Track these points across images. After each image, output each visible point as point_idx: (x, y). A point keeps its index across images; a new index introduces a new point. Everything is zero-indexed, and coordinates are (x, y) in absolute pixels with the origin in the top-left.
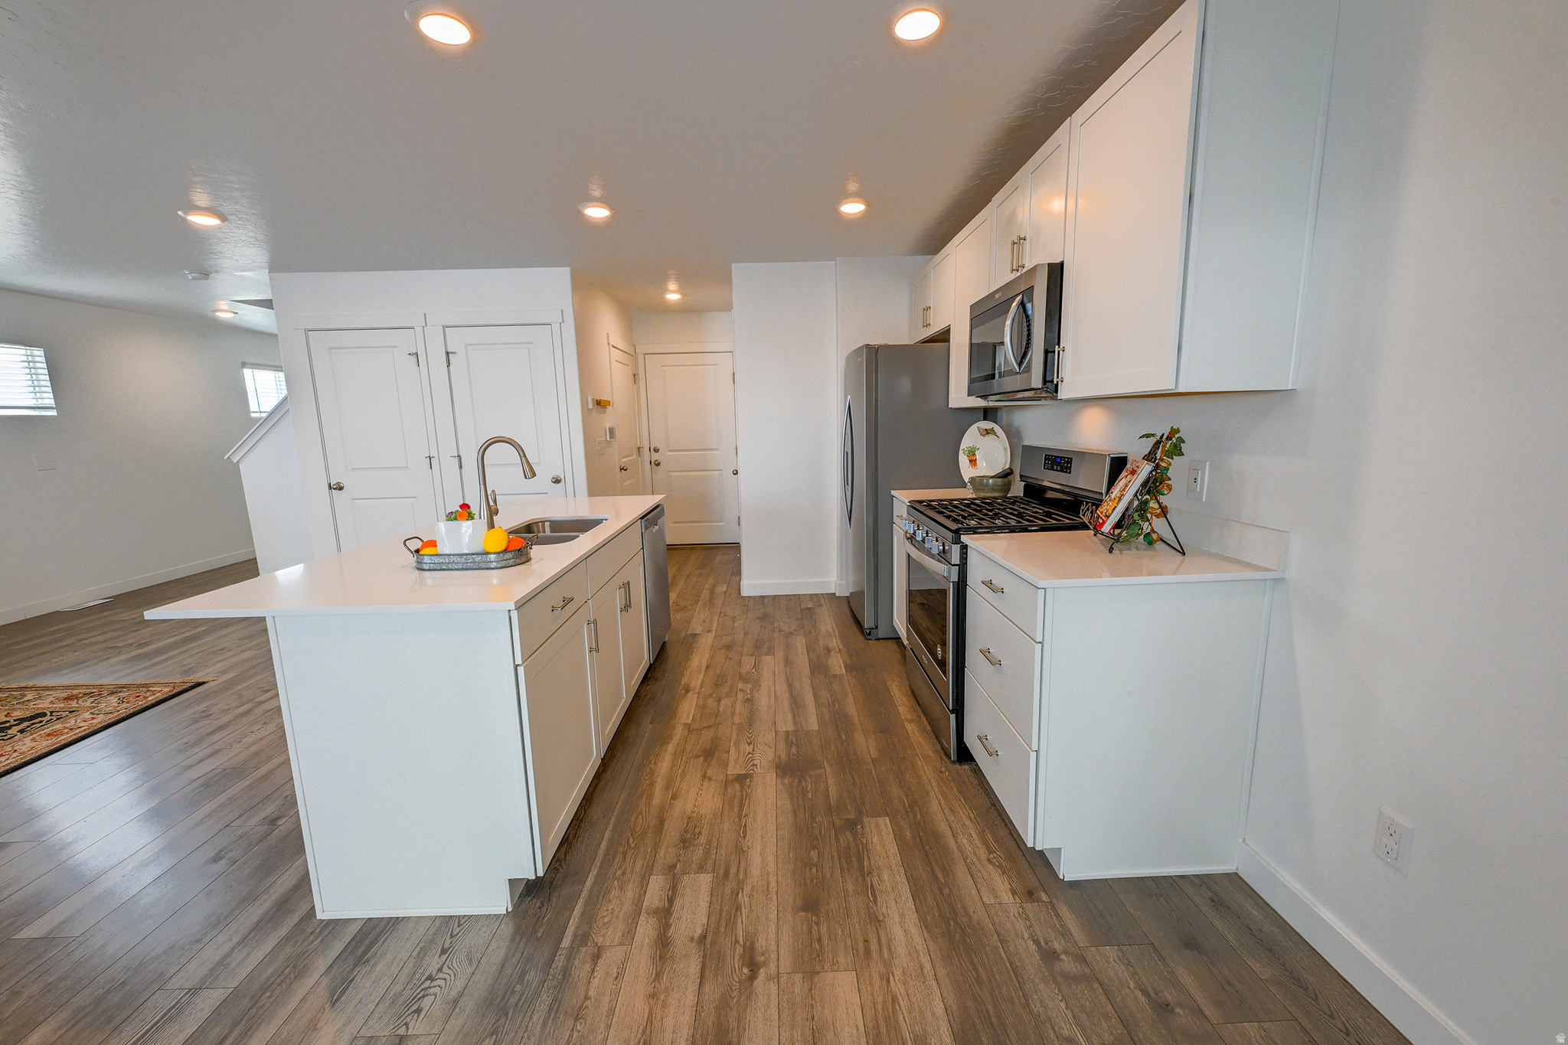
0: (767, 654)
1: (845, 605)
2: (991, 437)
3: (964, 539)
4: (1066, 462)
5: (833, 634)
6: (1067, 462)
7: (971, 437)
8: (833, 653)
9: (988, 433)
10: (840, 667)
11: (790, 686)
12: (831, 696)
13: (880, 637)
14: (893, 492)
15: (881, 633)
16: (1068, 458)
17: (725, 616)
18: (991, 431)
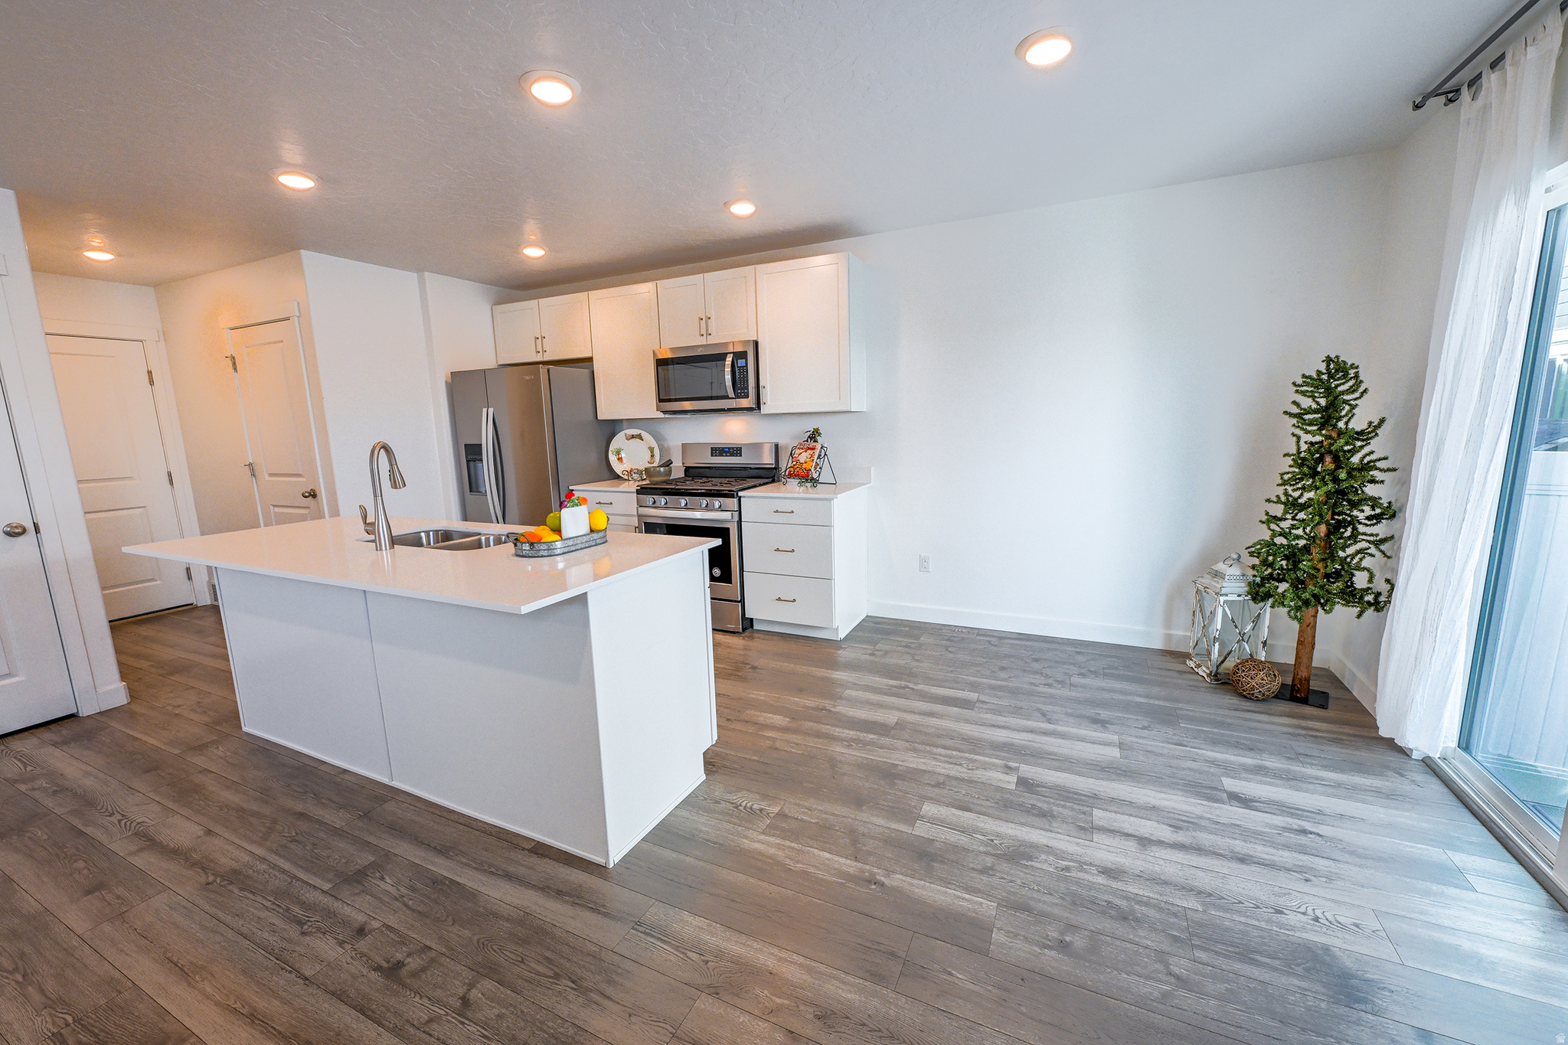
2: (636, 440)
3: (742, 493)
4: (735, 450)
6: (737, 450)
7: (619, 441)
9: (633, 438)
16: (737, 448)
18: (640, 437)
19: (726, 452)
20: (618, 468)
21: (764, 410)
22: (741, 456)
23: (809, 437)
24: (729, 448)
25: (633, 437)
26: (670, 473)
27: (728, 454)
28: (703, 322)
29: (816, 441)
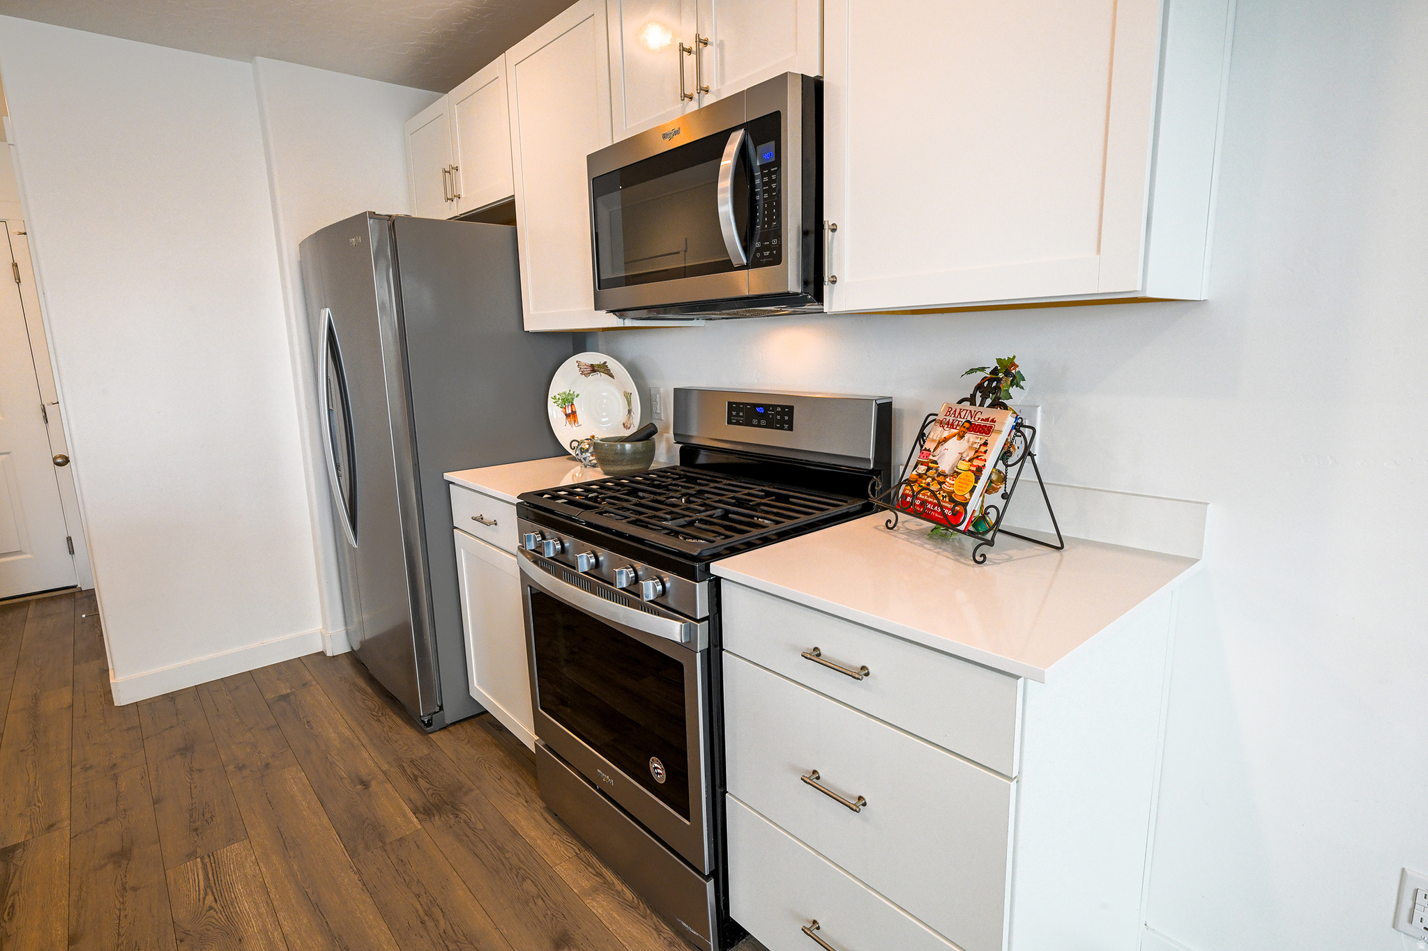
0: (230, 841)
1: (349, 671)
2: (600, 377)
3: (716, 568)
4: (778, 413)
5: (357, 742)
6: (782, 413)
7: (567, 378)
8: (374, 783)
9: (594, 371)
10: (404, 815)
11: (317, 908)
12: (418, 896)
13: (448, 721)
14: (448, 476)
15: (450, 715)
16: (783, 407)
17: (86, 769)
18: (603, 368)
19: (761, 416)
20: (565, 433)
21: (836, 299)
22: (791, 429)
23: (979, 387)
24: (766, 407)
25: (594, 369)
26: (650, 453)
27: (763, 422)
28: (690, 60)
29: (997, 404)
